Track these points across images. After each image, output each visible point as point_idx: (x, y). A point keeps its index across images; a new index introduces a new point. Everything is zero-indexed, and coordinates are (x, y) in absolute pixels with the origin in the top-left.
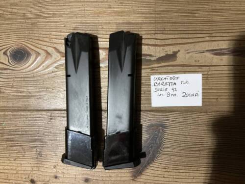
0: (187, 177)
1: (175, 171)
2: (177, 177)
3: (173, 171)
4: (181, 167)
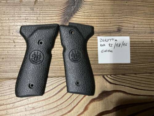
0: (106, 22)
1: (95, 17)
2: (98, 23)
3: (94, 18)
4: (101, 14)
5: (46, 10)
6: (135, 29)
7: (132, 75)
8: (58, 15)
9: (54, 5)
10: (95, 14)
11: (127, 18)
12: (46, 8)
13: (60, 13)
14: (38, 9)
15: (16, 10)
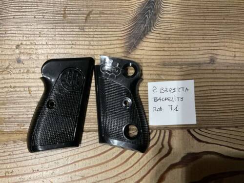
5: (103, 30)
6: (236, 58)
7: (231, 129)
8: (120, 38)
9: (115, 23)
10: (176, 36)
11: (224, 42)
12: (102, 28)
13: (123, 35)
14: (90, 29)
15: (58, 30)
